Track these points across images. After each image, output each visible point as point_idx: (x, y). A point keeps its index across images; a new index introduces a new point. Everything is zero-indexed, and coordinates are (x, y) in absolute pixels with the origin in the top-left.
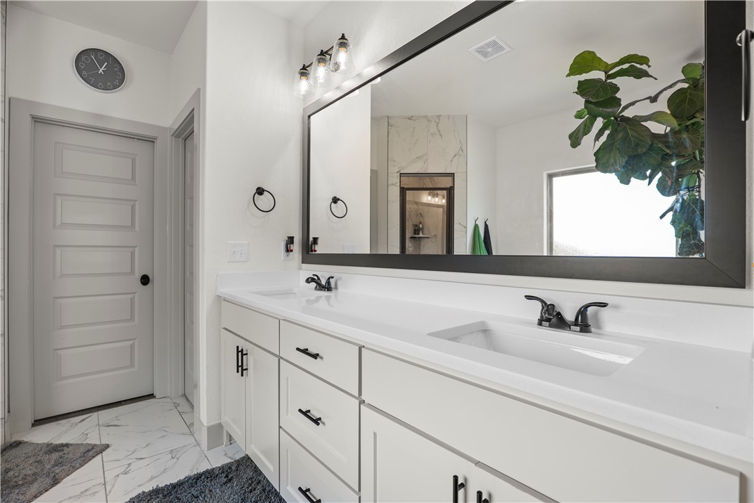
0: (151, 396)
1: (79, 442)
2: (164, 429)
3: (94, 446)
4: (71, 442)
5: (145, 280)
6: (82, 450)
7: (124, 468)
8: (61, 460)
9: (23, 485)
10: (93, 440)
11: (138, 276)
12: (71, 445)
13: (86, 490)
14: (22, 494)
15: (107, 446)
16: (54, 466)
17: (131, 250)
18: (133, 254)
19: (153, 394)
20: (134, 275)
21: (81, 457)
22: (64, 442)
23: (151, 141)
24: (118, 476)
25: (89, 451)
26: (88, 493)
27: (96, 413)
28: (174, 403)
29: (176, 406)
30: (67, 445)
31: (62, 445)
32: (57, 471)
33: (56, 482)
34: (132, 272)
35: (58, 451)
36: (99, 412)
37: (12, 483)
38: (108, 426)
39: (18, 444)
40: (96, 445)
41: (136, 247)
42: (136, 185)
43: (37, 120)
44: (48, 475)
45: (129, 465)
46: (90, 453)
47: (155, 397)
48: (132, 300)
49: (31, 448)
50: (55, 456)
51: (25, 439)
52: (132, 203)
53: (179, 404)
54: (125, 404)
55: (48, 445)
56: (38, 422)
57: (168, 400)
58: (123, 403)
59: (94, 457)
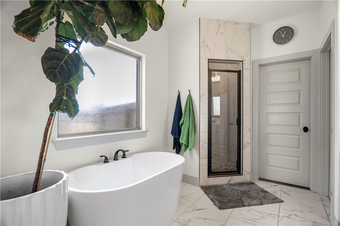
0: (308, 189)
1: (272, 194)
2: (312, 208)
3: (277, 198)
4: (269, 192)
5: (306, 129)
6: (273, 197)
7: (288, 215)
8: (265, 197)
9: (252, 198)
10: (278, 195)
11: (302, 127)
12: (269, 193)
13: (271, 214)
14: (251, 201)
15: (283, 201)
16: (262, 198)
17: (299, 114)
18: (299, 117)
19: (309, 188)
20: (300, 126)
21: (271, 200)
22: (267, 191)
23: (309, 59)
24: (285, 216)
25: (275, 199)
26: (271, 215)
27: (281, 185)
28: (321, 198)
29: (322, 200)
30: (268, 192)
31: (266, 191)
32: (263, 200)
33: (261, 204)
34: (299, 125)
35: (265, 193)
36: (282, 185)
37: (249, 196)
38: (285, 193)
39: (253, 184)
40: (278, 198)
41: (301, 113)
42: (301, 83)
43: (261, 66)
44: (260, 200)
45: (291, 215)
46: (275, 200)
47: (310, 190)
48: (299, 139)
49: (257, 187)
50: (263, 194)
51: (256, 183)
52: (299, 92)
53: (324, 200)
54: (294, 187)
55: (262, 189)
56: (261, 179)
57: (318, 195)
58: (293, 186)
59: (276, 203)
